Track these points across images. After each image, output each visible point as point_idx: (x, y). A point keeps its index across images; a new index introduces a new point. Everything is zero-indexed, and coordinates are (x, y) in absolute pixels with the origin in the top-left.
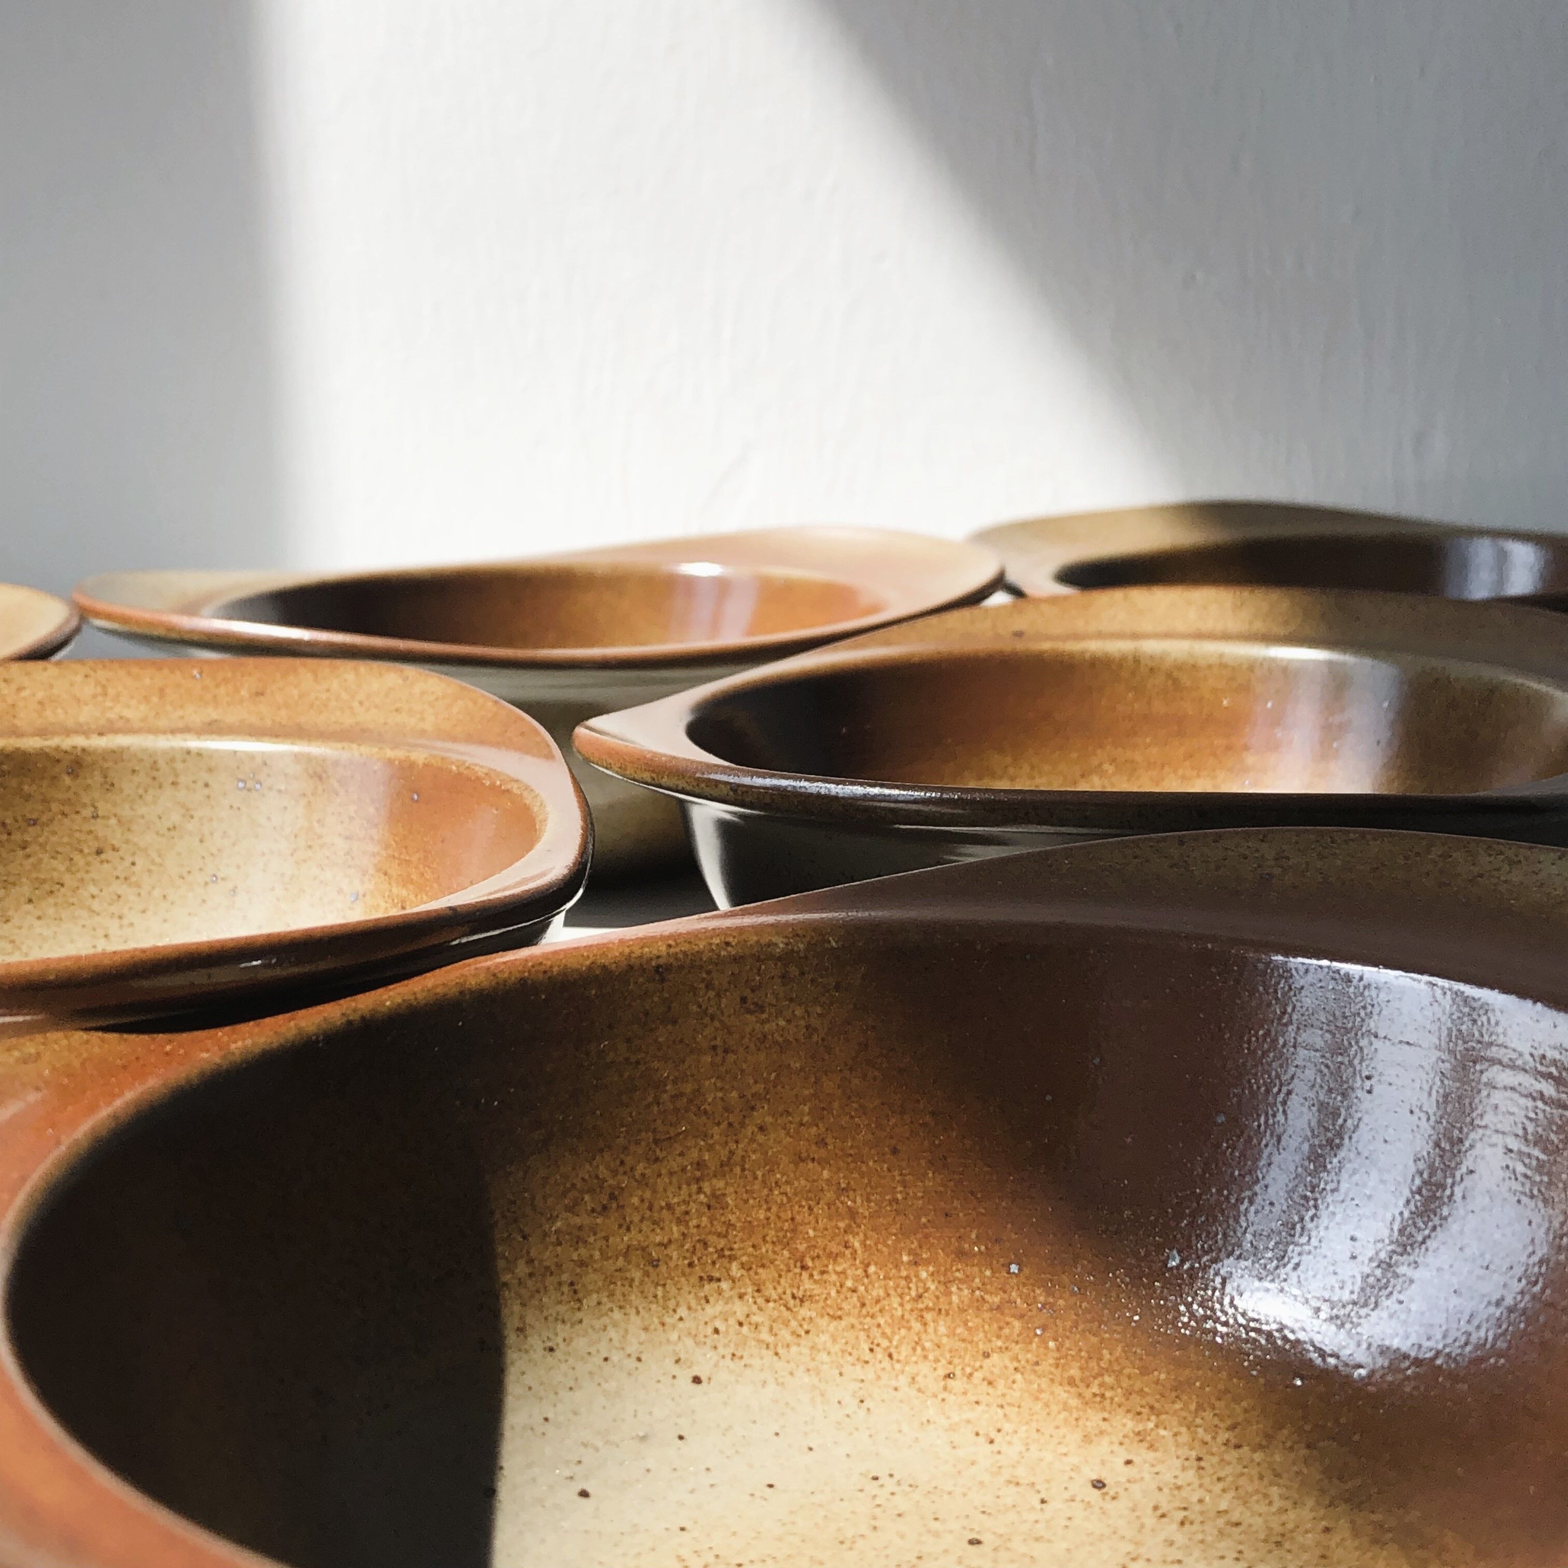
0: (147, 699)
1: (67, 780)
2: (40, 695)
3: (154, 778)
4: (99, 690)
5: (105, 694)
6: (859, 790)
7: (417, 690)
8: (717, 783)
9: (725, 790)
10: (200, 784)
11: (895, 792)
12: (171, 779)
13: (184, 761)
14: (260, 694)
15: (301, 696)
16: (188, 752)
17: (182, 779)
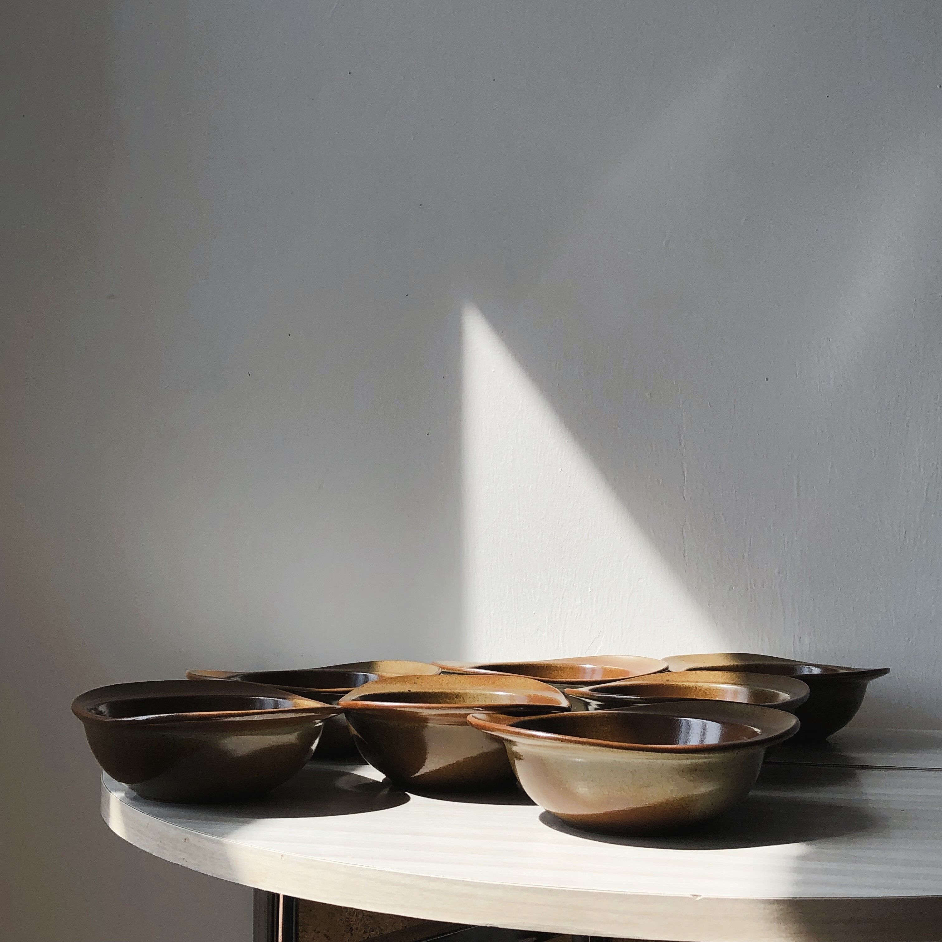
0: (470, 684)
1: (455, 699)
2: (447, 682)
3: (474, 699)
4: (459, 681)
5: (460, 682)
6: (621, 697)
7: (529, 682)
8: (595, 696)
9: (595, 698)
10: (484, 701)
11: (632, 697)
12: (477, 699)
13: (480, 696)
14: (494, 683)
15: (503, 684)
16: (481, 694)
17: (479, 700)
